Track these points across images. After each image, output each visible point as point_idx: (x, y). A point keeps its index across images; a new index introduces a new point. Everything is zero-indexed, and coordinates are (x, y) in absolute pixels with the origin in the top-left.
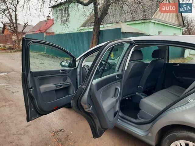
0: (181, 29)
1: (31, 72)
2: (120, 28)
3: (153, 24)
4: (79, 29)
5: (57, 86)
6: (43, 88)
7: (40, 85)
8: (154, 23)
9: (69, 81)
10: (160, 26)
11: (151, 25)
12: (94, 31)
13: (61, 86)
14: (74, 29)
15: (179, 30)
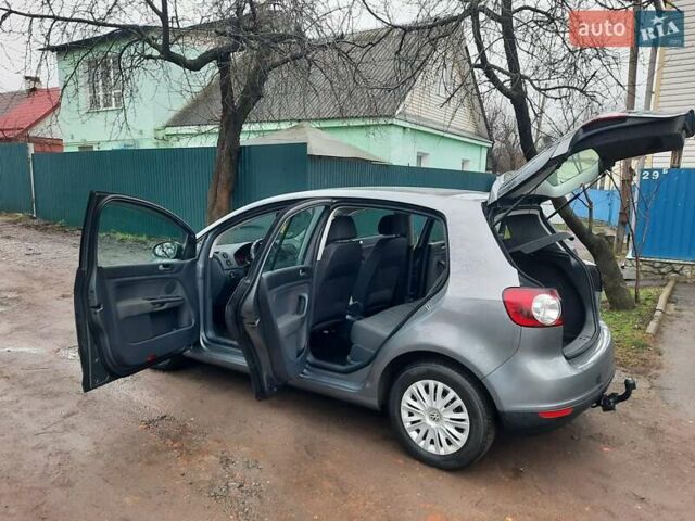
0: (481, 146)
1: (100, 269)
2: (305, 145)
3: (401, 130)
4: (161, 134)
5: (154, 304)
6: (125, 306)
7: (119, 298)
8: (405, 128)
9: (180, 292)
10: (420, 138)
11: (396, 134)
12: (223, 148)
13: (162, 304)
14: (141, 132)
15: (477, 151)
